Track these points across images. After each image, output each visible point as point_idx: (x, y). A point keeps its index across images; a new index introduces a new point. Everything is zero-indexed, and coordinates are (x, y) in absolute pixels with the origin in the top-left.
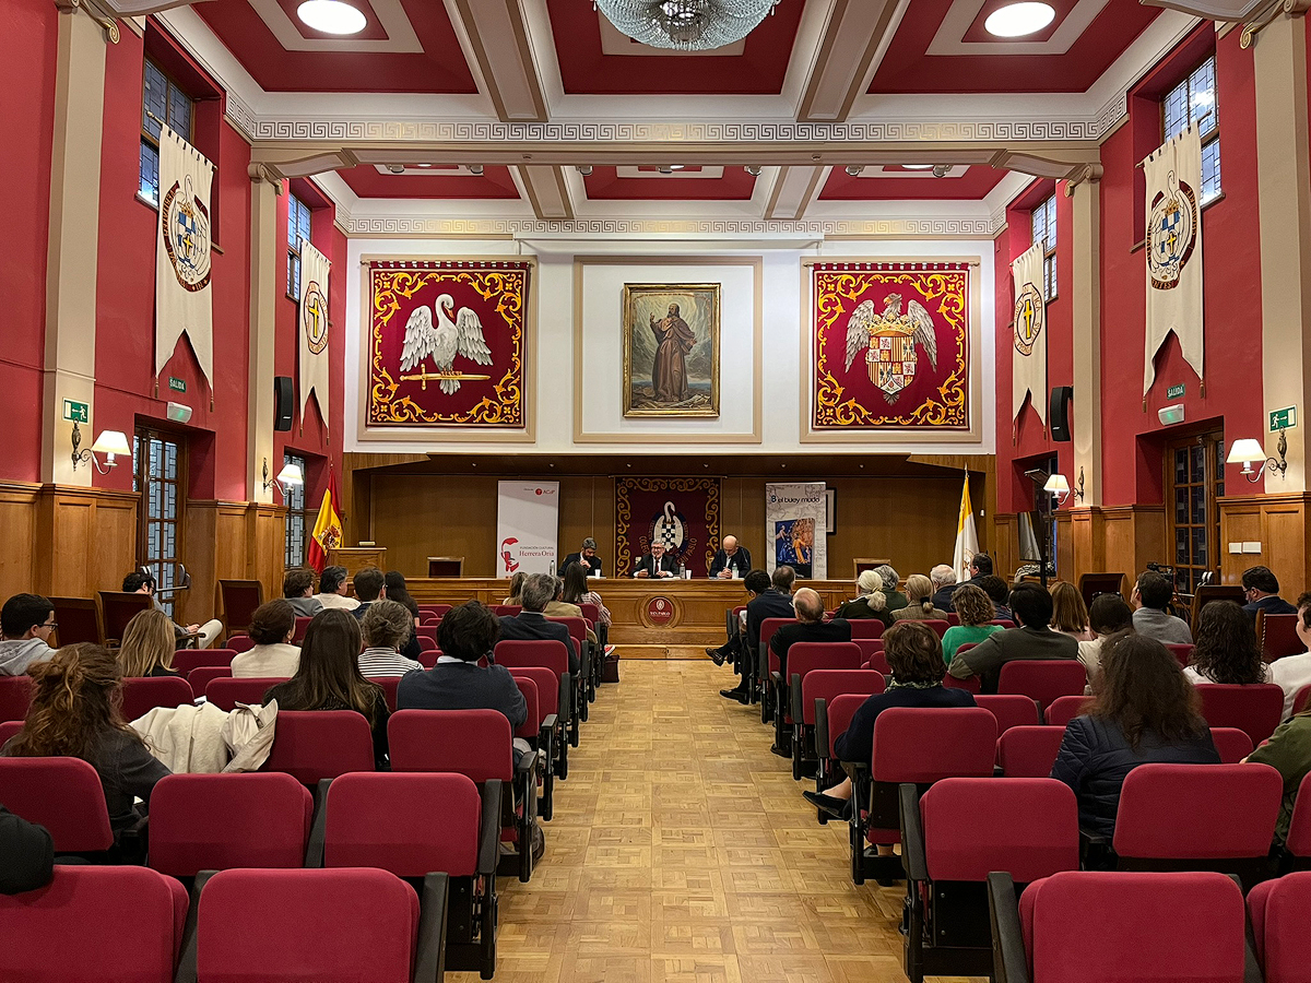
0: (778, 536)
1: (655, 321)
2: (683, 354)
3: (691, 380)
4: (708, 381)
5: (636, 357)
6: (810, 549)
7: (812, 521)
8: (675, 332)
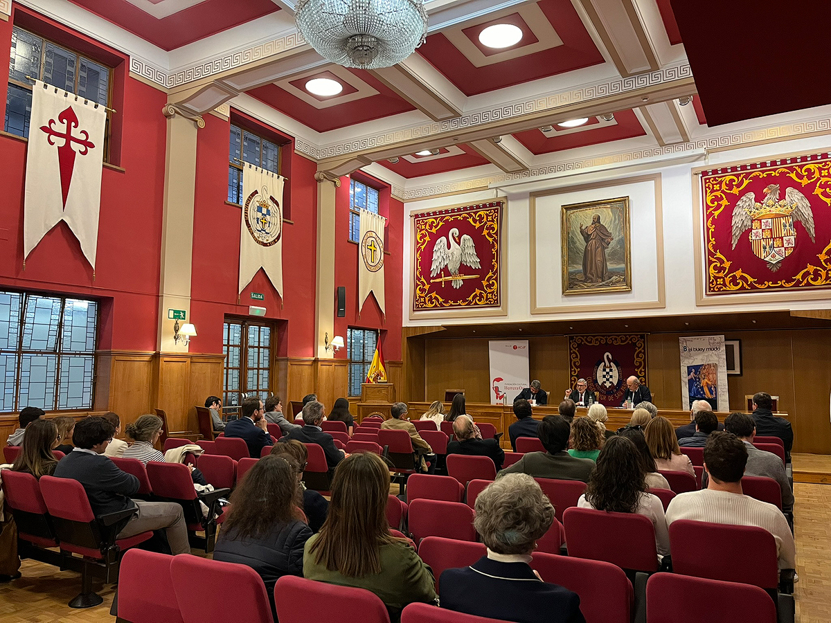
0: (690, 377)
1: (583, 228)
2: (604, 248)
3: (610, 266)
4: (623, 266)
5: (570, 254)
6: (715, 388)
7: (715, 366)
8: (598, 234)
